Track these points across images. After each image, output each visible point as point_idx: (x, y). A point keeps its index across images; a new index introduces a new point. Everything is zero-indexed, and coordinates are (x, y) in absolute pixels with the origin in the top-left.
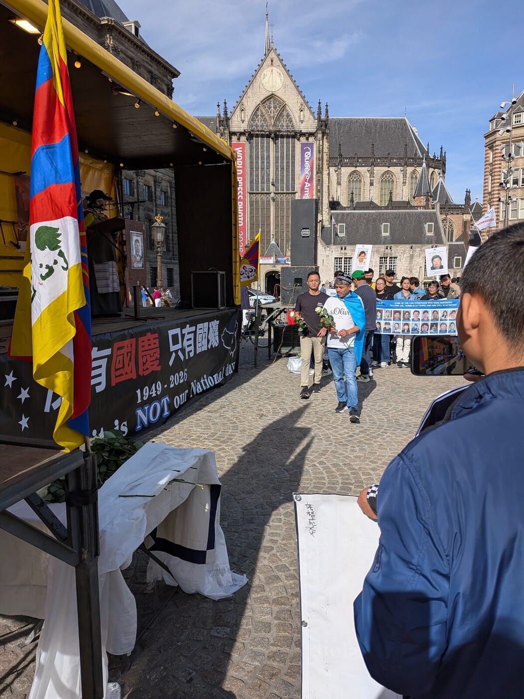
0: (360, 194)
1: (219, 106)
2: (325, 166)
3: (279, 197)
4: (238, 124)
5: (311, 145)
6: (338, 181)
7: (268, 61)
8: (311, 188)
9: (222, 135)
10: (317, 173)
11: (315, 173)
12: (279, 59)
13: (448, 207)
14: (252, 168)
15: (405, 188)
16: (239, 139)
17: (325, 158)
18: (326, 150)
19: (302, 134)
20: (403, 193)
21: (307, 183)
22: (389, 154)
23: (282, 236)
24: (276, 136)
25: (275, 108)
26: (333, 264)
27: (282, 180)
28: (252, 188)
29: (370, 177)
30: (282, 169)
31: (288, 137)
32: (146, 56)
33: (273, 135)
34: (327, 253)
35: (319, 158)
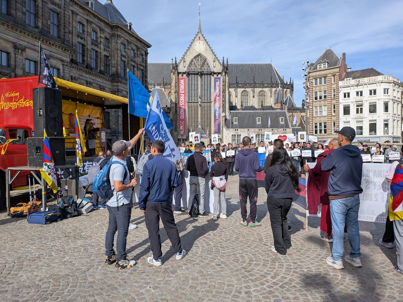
0: (247, 102)
1: (172, 59)
2: (227, 89)
3: (203, 104)
4: (182, 68)
5: (219, 79)
6: (236, 95)
7: (198, 38)
8: (220, 100)
9: (174, 74)
10: (223, 92)
11: (221, 92)
12: (203, 37)
13: (293, 109)
14: (189, 90)
15: (271, 99)
16: (182, 76)
17: (227, 85)
18: (227, 81)
19: (215, 73)
20: (270, 101)
21: (217, 97)
22: (262, 82)
23: (204, 124)
24: (202, 74)
25: (201, 60)
26: (231, 138)
27: (205, 95)
28: (189, 100)
29: (253, 93)
30: (205, 90)
31: (207, 74)
32: (134, 38)
33: (200, 74)
34: (228, 132)
35: (223, 85)
